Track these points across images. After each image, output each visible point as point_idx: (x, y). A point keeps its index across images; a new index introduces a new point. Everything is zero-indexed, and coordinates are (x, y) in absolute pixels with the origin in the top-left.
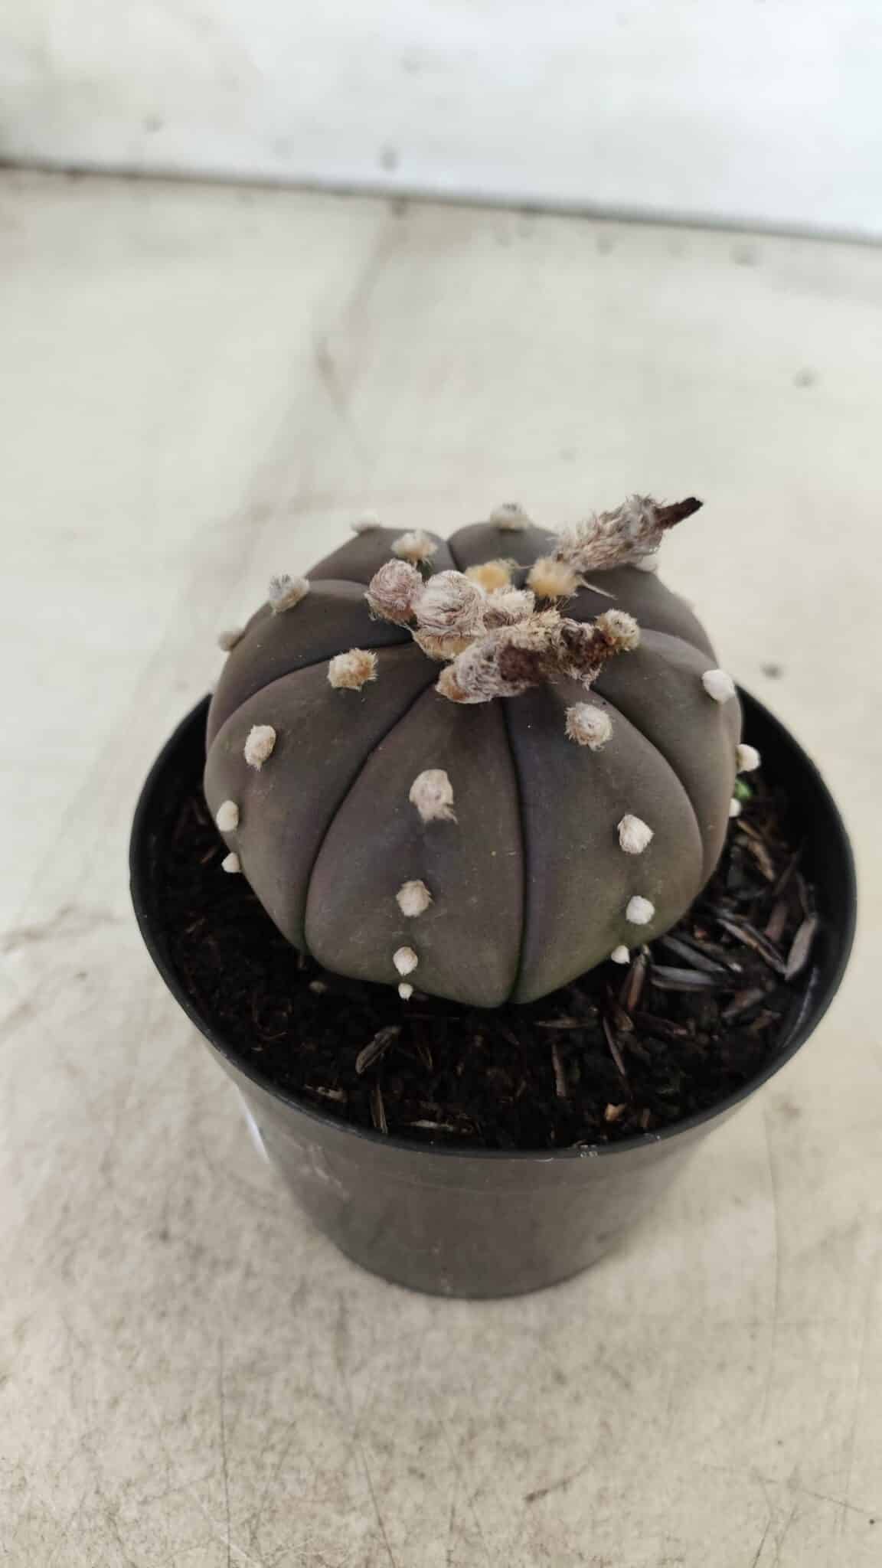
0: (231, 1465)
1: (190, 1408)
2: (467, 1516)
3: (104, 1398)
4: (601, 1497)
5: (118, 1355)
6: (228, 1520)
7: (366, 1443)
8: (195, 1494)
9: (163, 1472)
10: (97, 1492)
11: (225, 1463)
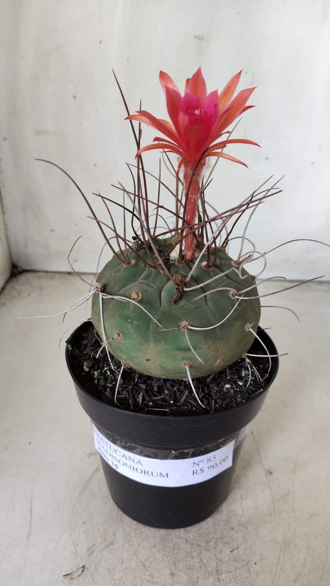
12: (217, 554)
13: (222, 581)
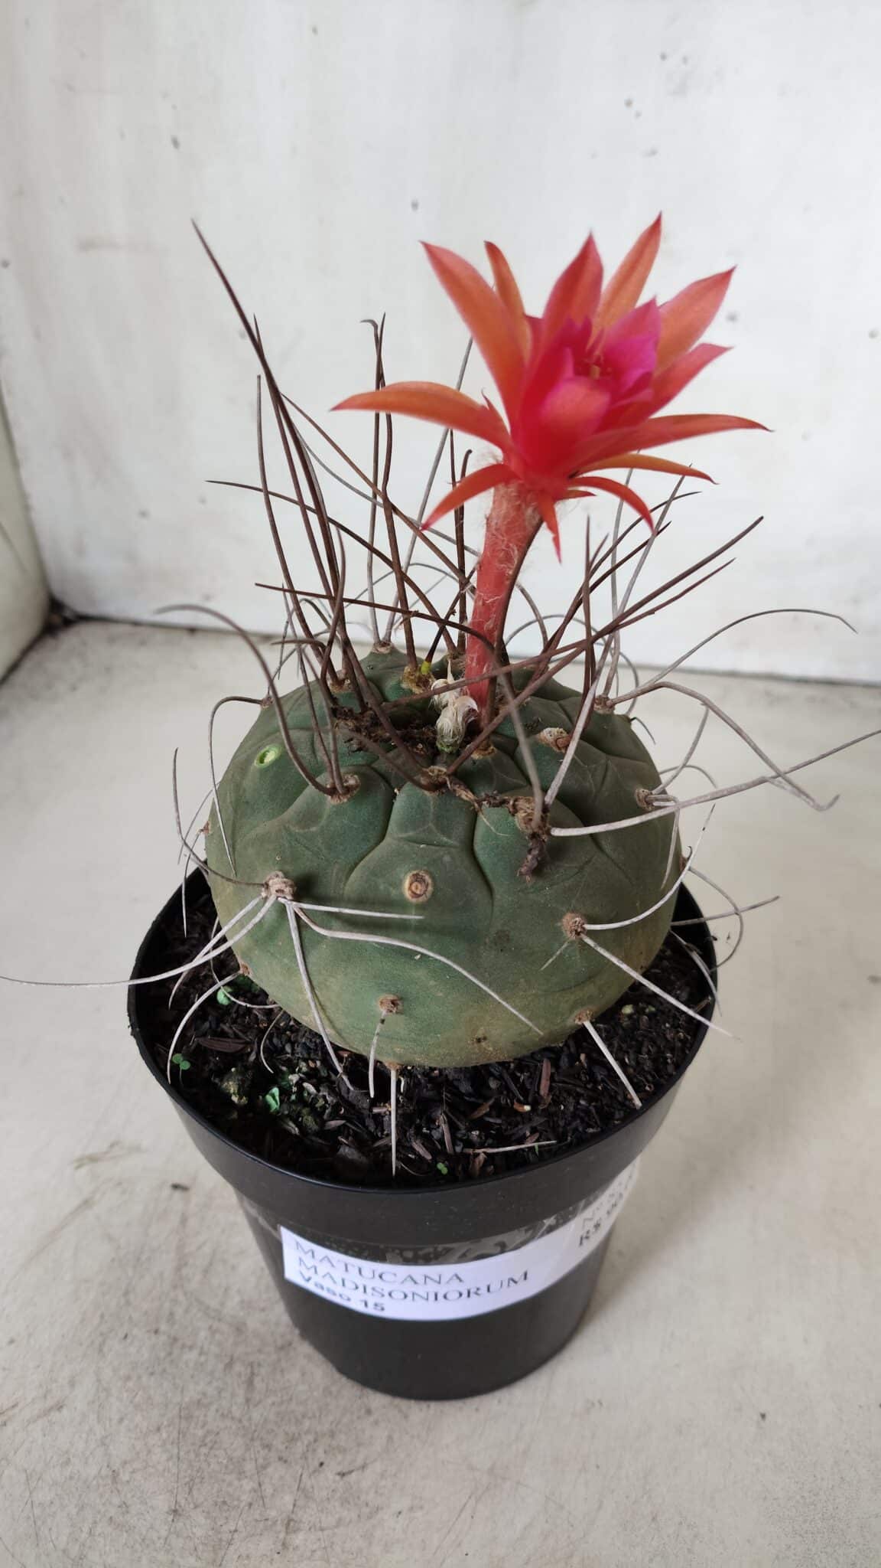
12: (303, 1476)
13: (291, 1549)
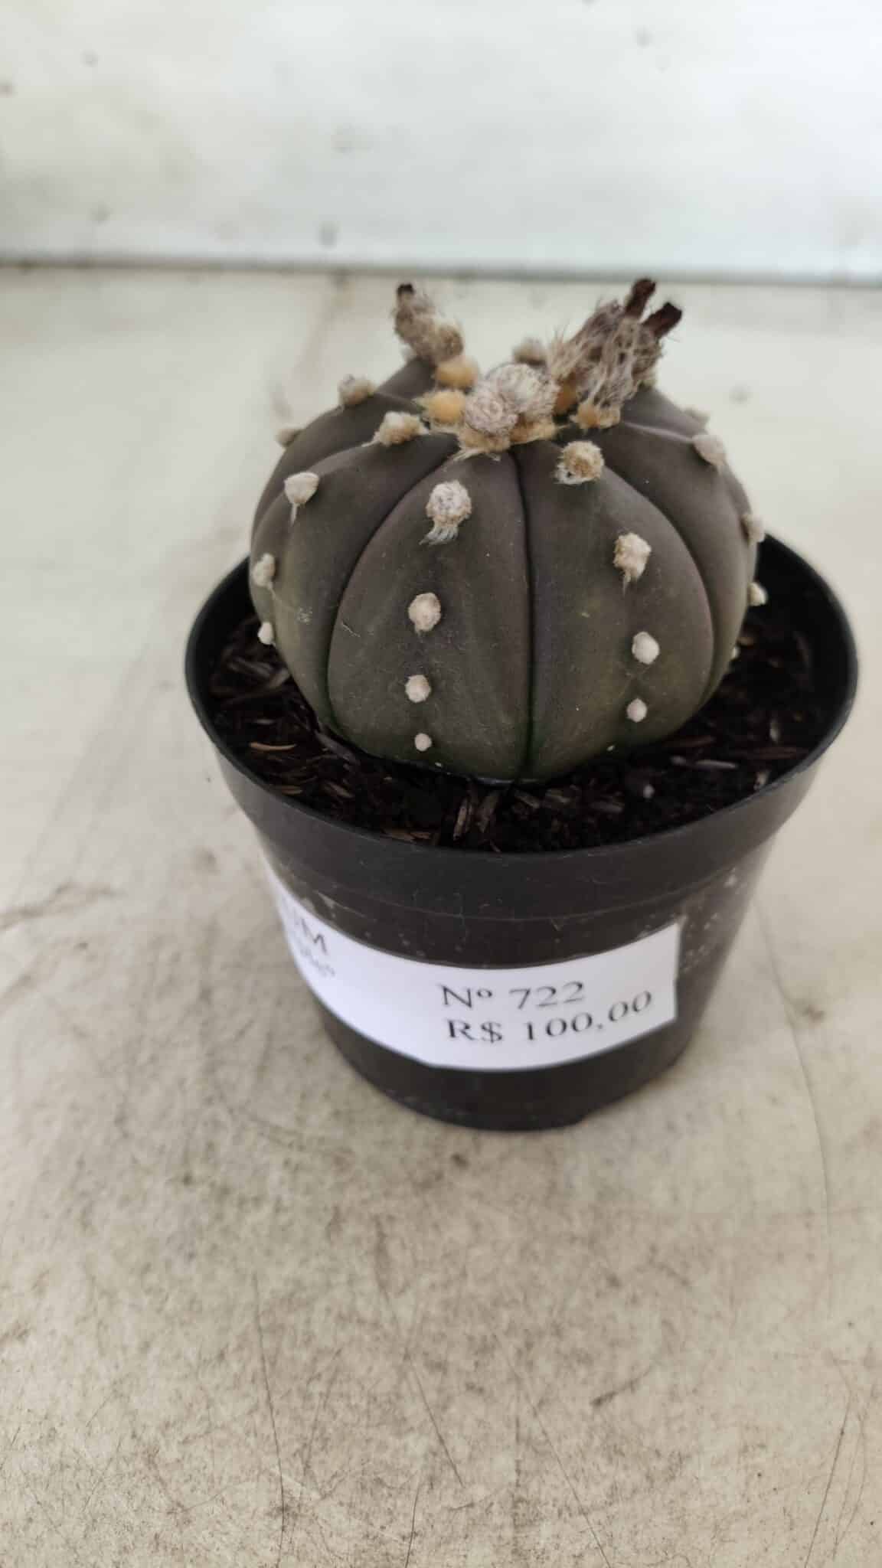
0: (276, 1400)
1: (227, 1346)
2: (533, 1427)
3: (134, 1344)
4: (673, 1395)
5: (146, 1300)
6: (278, 1451)
7: (418, 1363)
8: (238, 1429)
9: (203, 1412)
10: (134, 1436)
11: (269, 1397)
